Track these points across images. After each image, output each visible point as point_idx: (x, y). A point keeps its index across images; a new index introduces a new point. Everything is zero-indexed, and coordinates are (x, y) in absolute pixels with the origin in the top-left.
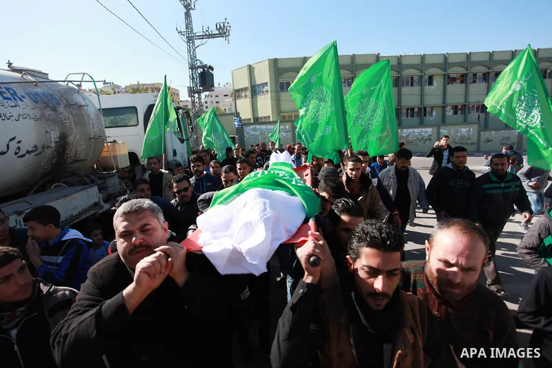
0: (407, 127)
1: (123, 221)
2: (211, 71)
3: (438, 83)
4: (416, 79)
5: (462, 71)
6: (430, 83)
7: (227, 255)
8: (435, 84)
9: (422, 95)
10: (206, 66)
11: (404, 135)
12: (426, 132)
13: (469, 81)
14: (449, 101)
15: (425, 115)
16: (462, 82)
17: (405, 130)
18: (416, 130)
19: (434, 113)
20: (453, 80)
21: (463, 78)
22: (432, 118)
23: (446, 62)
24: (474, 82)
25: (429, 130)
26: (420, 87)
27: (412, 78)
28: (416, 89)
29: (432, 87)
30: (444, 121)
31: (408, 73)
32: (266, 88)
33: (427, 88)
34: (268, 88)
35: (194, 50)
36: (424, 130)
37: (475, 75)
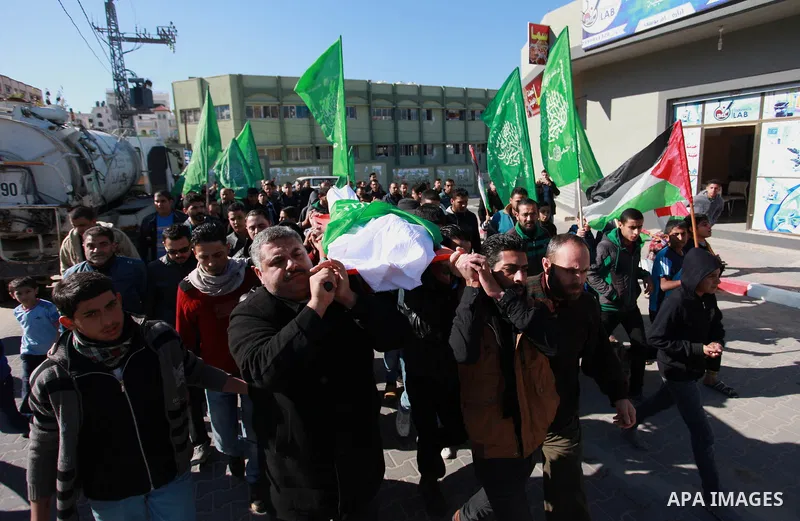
0: (403, 168)
1: (271, 248)
2: (148, 87)
3: (436, 117)
4: (413, 111)
5: (460, 107)
6: (429, 118)
7: (384, 271)
8: (433, 118)
9: (421, 132)
10: (142, 80)
11: (399, 175)
12: (423, 172)
13: (467, 118)
14: (448, 139)
15: (425, 154)
16: (460, 119)
17: (400, 171)
18: (413, 170)
19: (435, 152)
20: (452, 116)
21: (462, 115)
22: (433, 158)
23: (443, 95)
24: (473, 119)
25: (426, 170)
26: (417, 122)
27: (409, 110)
28: (413, 124)
29: (431, 123)
30: (445, 160)
31: (404, 104)
32: (225, 113)
33: (426, 122)
34: (230, 112)
35: (121, 56)
36: (420, 170)
37: (473, 112)
